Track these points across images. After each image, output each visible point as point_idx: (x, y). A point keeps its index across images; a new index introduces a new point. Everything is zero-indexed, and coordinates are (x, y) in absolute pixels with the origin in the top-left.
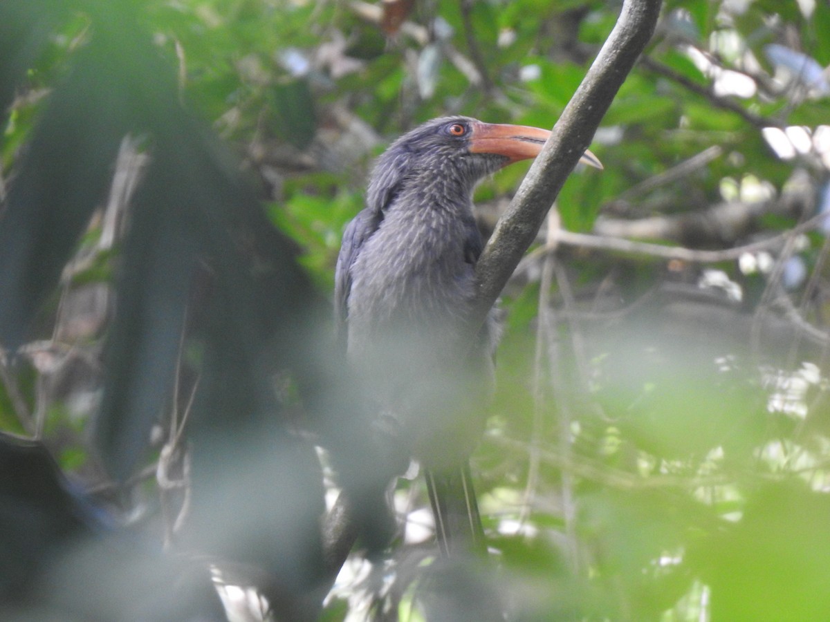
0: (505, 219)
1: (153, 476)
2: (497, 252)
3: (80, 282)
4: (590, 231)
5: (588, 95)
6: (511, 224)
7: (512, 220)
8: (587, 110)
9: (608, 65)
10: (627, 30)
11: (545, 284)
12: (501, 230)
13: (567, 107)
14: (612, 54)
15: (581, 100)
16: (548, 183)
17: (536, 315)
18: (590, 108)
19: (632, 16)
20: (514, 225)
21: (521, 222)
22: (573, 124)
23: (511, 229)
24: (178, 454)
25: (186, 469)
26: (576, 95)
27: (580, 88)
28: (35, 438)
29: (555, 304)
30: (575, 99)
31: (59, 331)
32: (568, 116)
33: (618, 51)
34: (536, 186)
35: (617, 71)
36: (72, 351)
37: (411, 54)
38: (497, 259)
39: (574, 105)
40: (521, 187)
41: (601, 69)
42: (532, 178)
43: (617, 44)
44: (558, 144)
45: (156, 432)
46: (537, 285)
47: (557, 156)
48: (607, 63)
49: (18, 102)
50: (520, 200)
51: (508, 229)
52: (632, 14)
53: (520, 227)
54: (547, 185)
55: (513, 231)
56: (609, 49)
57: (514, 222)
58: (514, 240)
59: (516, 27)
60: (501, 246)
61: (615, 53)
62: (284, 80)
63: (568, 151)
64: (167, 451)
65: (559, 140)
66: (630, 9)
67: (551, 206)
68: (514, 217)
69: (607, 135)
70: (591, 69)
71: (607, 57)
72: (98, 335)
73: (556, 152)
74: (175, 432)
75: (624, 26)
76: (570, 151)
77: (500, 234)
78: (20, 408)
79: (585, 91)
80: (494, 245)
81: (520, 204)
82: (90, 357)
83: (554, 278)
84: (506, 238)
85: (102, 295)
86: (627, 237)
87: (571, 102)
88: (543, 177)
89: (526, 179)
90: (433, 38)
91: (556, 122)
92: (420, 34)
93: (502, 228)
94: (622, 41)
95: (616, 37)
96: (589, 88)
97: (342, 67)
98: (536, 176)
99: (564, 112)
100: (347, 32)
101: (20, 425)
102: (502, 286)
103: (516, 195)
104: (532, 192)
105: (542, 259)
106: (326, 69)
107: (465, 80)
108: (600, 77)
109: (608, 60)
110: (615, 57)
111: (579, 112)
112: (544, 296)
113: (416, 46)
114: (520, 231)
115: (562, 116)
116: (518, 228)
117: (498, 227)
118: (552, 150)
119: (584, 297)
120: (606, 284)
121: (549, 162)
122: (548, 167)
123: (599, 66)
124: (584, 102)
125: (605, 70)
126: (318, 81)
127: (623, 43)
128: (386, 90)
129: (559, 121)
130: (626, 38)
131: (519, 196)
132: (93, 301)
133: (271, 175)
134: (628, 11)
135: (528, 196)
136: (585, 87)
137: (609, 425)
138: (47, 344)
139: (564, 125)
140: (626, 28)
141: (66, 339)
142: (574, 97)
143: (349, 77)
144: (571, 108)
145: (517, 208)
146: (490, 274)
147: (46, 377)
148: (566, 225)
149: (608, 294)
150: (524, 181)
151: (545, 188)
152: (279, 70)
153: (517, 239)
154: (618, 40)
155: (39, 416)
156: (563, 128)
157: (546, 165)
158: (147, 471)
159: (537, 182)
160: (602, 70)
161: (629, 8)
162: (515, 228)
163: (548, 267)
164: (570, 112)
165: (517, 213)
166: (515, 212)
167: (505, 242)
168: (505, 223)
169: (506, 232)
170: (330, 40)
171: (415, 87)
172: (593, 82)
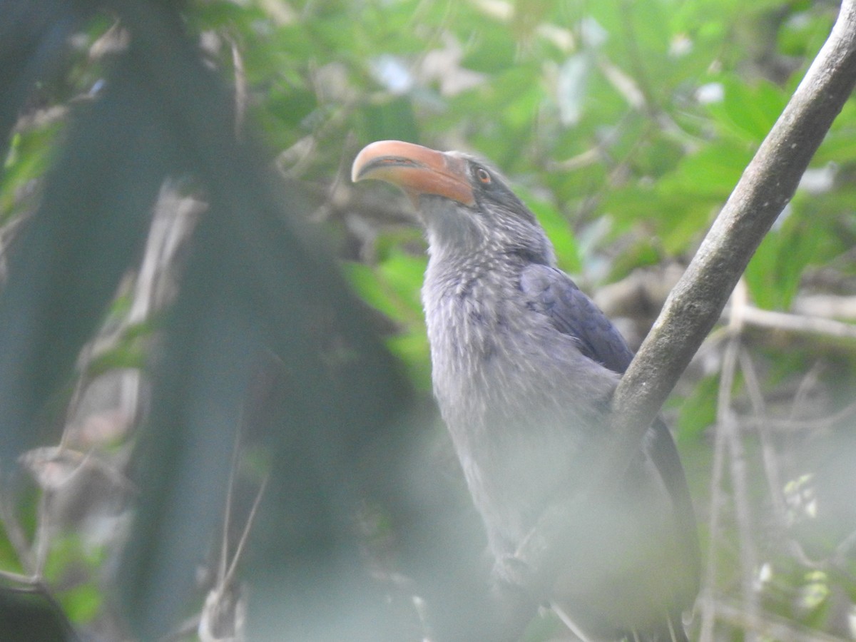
0: (677, 294)
1: (194, 632)
2: (665, 340)
3: (101, 368)
4: (788, 309)
5: (792, 129)
6: (685, 302)
7: (687, 296)
8: (790, 148)
9: (820, 89)
10: (845, 42)
11: (727, 380)
12: (672, 310)
13: (763, 145)
14: (824, 74)
15: (782, 136)
16: (735, 247)
17: (713, 421)
18: (794, 146)
19: (853, 23)
20: (689, 303)
21: (699, 299)
22: (771, 168)
23: (685, 308)
24: (226, 603)
25: (239, 623)
26: (775, 129)
27: (781, 119)
28: (34, 578)
29: (740, 408)
30: (774, 134)
31: (69, 433)
32: (763, 156)
33: (833, 70)
34: (720, 251)
35: (831, 97)
36: (86, 461)
37: (550, 67)
38: (665, 349)
39: (773, 141)
40: (700, 252)
41: (809, 95)
42: (714, 240)
43: (832, 61)
44: (749, 195)
45: (202, 574)
46: (716, 379)
47: (749, 210)
48: (818, 86)
49: (22, 123)
50: (698, 269)
51: (682, 308)
52: (852, 21)
53: (697, 306)
54: (735, 249)
55: (687, 311)
56: (820, 68)
57: (688, 299)
58: (689, 323)
59: (693, 34)
60: (671, 331)
61: (829, 72)
62: (378, 98)
63: (763, 203)
64: (213, 598)
65: (751, 189)
66: (850, 14)
67: (737, 281)
68: (689, 292)
69: (815, 180)
70: (797, 93)
71: (818, 78)
72: (124, 439)
73: (747, 205)
74: (225, 574)
75: (841, 36)
76: (766, 204)
77: (670, 315)
78: (17, 536)
79: (787, 123)
80: (662, 330)
81: (697, 275)
82: (113, 470)
83: (738, 369)
84: (678, 320)
85: (130, 386)
86: (838, 318)
87: (768, 138)
88: (729, 238)
89: (706, 241)
90: (580, 45)
91: (747, 165)
92: (562, 39)
93: (673, 306)
94: (838, 57)
95: (831, 51)
96: (792, 119)
97: (457, 82)
98: (720, 236)
99: (759, 151)
100: (464, 36)
101: (15, 559)
102: (672, 384)
103: (692, 263)
104: (714, 259)
105: (724, 343)
106: (435, 86)
107: (623, 103)
108: (807, 105)
109: (819, 81)
110: (828, 78)
111: (779, 151)
112: (725, 396)
113: (557, 55)
114: (698, 311)
115: (756, 157)
116: (694, 307)
117: (668, 306)
118: (742, 202)
119: (779, 398)
120: (809, 381)
121: (738, 218)
122: (736, 226)
123: (807, 89)
124: (785, 138)
125: (815, 95)
126: (424, 100)
127: (840, 60)
128: (517, 115)
129: (752, 162)
130: (844, 53)
131: (697, 264)
132: (117, 393)
133: (359, 226)
134: (847, 16)
135: (708, 264)
136: (787, 118)
137: (812, 570)
138: (54, 451)
139: (758, 169)
140: (844, 39)
141: (79, 445)
142: (772, 131)
143: (466, 96)
144: (768, 146)
145: (693, 279)
146: (655, 368)
147: (51, 494)
148: (756, 299)
149: (812, 394)
150: (703, 244)
151: (732, 254)
152: (372, 85)
153: (693, 322)
154: (833, 55)
155: (40, 548)
156: (757, 173)
157: (733, 222)
158: (187, 625)
159: (721, 246)
160: (811, 96)
161: (848, 12)
162: (691, 306)
163: (730, 355)
164: (767, 150)
165: (694, 286)
166: (691, 286)
167: (676, 325)
168: (677, 300)
169: (677, 312)
170: (440, 46)
171: (556, 112)
172: (799, 111)
